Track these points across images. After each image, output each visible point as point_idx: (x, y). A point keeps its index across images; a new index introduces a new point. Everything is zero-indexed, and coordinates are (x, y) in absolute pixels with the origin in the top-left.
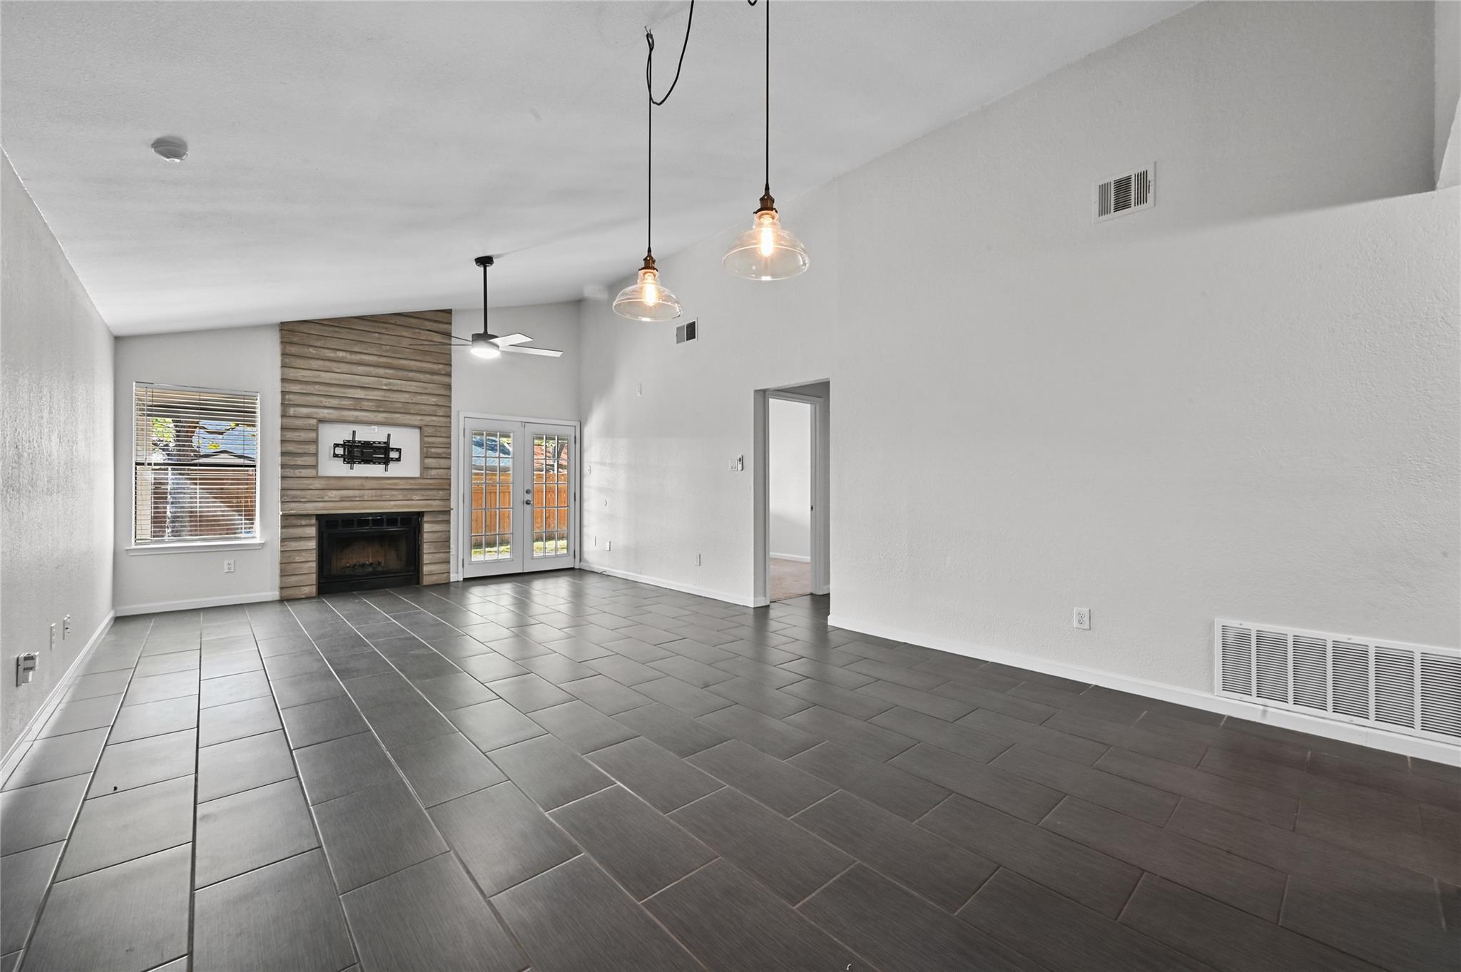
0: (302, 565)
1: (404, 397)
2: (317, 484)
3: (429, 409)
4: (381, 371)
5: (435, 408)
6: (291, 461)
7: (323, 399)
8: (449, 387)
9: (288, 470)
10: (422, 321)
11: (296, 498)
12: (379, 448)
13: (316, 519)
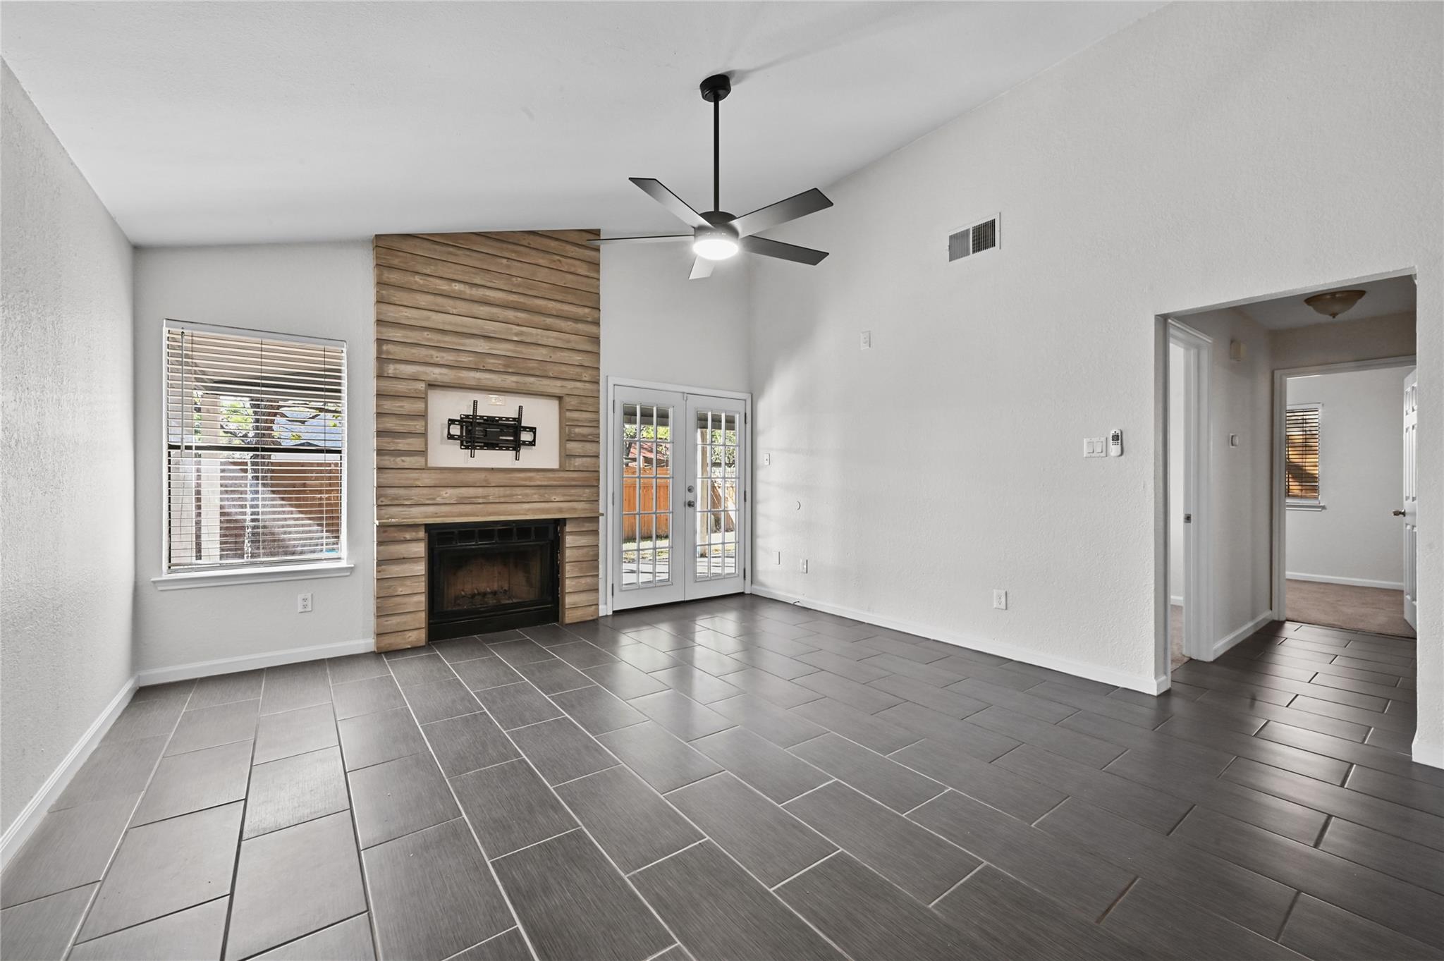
0: (407, 600)
1: (540, 354)
2: (427, 478)
3: (572, 371)
4: (511, 314)
5: (578, 370)
6: (391, 444)
7: (433, 352)
8: (596, 340)
9: (386, 458)
10: (564, 244)
11: (397, 499)
12: (508, 426)
13: (425, 532)
